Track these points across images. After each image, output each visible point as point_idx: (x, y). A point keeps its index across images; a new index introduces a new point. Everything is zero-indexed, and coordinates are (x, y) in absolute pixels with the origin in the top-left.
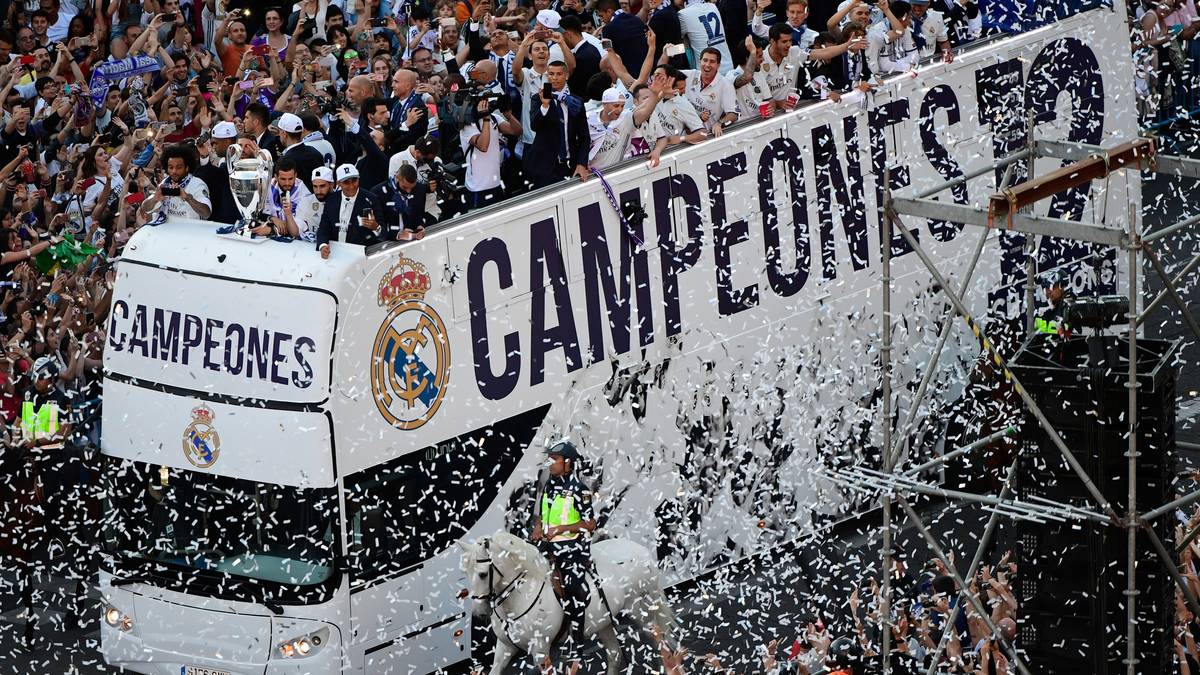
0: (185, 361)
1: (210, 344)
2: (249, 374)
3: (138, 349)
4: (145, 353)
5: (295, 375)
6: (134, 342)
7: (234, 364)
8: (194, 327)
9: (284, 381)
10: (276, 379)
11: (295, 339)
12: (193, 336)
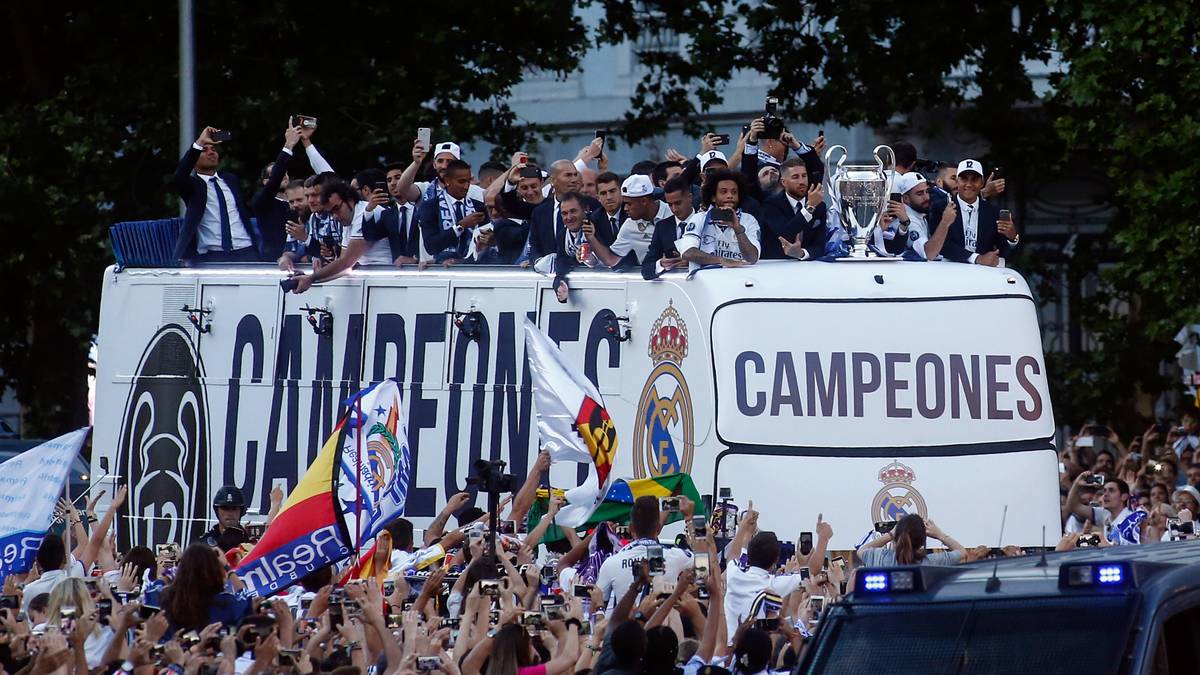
0: (859, 412)
1: (895, 385)
2: (956, 414)
3: (786, 409)
4: (798, 412)
5: (1021, 405)
6: (778, 400)
7: (931, 404)
8: (866, 367)
9: (1008, 415)
10: (995, 414)
11: (1014, 362)
12: (867, 378)
